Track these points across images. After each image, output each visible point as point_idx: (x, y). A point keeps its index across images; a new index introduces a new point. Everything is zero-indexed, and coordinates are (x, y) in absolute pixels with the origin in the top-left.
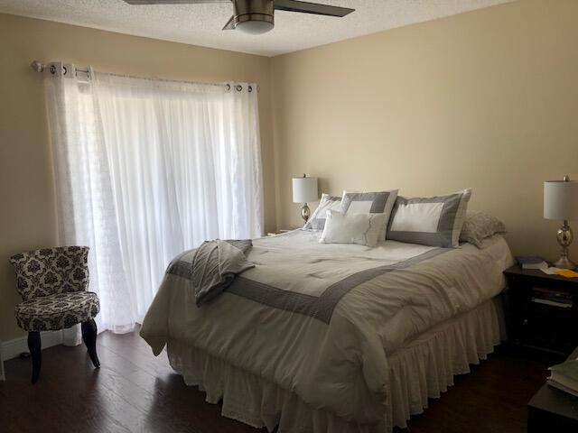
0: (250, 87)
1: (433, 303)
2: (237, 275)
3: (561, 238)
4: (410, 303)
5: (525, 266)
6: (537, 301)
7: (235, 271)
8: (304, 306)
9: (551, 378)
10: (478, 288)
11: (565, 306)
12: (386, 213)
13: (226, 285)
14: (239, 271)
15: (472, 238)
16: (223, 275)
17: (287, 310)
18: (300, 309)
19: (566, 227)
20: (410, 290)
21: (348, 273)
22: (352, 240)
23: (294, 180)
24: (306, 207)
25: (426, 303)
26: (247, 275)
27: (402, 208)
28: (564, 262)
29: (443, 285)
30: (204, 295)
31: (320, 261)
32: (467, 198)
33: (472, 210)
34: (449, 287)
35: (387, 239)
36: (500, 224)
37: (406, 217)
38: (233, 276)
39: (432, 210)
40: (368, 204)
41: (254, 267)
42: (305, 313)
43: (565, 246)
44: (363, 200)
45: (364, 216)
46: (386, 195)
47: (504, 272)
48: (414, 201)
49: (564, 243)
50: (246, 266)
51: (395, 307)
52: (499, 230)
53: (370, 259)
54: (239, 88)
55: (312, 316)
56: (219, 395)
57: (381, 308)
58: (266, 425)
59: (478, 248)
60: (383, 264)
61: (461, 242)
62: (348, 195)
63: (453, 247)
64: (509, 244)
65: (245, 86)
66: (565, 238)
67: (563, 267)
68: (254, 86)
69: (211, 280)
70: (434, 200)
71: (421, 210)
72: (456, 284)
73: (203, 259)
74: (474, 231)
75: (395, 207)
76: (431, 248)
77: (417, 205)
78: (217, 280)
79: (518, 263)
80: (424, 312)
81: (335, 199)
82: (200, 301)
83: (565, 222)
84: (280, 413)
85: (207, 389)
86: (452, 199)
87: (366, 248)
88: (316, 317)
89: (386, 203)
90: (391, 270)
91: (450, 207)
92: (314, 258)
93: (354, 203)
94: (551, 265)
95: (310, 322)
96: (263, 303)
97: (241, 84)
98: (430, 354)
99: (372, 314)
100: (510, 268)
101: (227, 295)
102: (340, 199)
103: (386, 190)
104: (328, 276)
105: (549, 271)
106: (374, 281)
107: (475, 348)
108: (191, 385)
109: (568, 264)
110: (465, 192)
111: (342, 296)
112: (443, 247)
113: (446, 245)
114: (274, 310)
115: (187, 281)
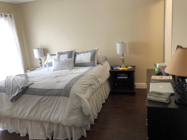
0: (10, 15)
1: (96, 84)
2: (27, 87)
3: (122, 59)
4: (90, 85)
5: (114, 68)
6: (119, 78)
7: (26, 86)
8: (58, 93)
9: (148, 97)
10: (104, 77)
11: (126, 78)
12: (73, 58)
13: (23, 92)
14: (28, 85)
15: (100, 62)
16: (22, 88)
17: (52, 96)
18: (57, 94)
19: (123, 56)
20: (90, 81)
21: (70, 79)
22: (64, 68)
23: (34, 50)
24: (40, 60)
25: (94, 84)
26: (31, 87)
27: (78, 56)
28: (123, 66)
29: (97, 78)
30: (14, 97)
31: (57, 77)
32: (97, 51)
33: (99, 54)
34: (98, 78)
35: (74, 66)
36: (106, 57)
37: (80, 58)
38: (26, 88)
39: (88, 55)
40: (66, 56)
41: (33, 83)
42: (59, 96)
43: (123, 61)
44: (64, 54)
45: (66, 60)
46: (72, 52)
47: (109, 71)
48: (81, 53)
49: (123, 60)
50: (30, 83)
51: (87, 87)
52: (106, 59)
53: (73, 73)
54: (6, 16)
55: (62, 96)
56: (26, 133)
57: (84, 88)
58: (48, 137)
59: (102, 65)
60: (79, 74)
61: (98, 64)
62: (58, 53)
63: (96, 66)
64: (109, 63)
65: (8, 15)
66: (123, 59)
67: (123, 67)
68: (12, 15)
69: (16, 91)
70: (87, 52)
71: (84, 55)
72: (100, 77)
73: (10, 84)
74: (100, 60)
75: (75, 55)
76: (90, 67)
77: (83, 54)
78: (19, 90)
79: (112, 68)
80: (94, 87)
81: (53, 55)
82: (12, 100)
83: (123, 54)
84: (53, 132)
85: (20, 132)
86: (93, 51)
87: (69, 70)
88: (64, 96)
89: (72, 55)
90: (83, 76)
91: (93, 53)
92: (55, 76)
93: (61, 56)
94: (120, 67)
95: (62, 98)
96: (41, 96)
97: (7, 14)
98: (96, 99)
99: (82, 91)
100: (110, 69)
101: (24, 95)
102: (55, 55)
103: (72, 50)
104: (64, 81)
105: (121, 69)
106: (80, 80)
107: (105, 95)
108: (11, 132)
109: (124, 66)
110: (97, 48)
111: (72, 87)
112: (93, 66)
113: (94, 66)
114: (46, 97)
115: (4, 94)
